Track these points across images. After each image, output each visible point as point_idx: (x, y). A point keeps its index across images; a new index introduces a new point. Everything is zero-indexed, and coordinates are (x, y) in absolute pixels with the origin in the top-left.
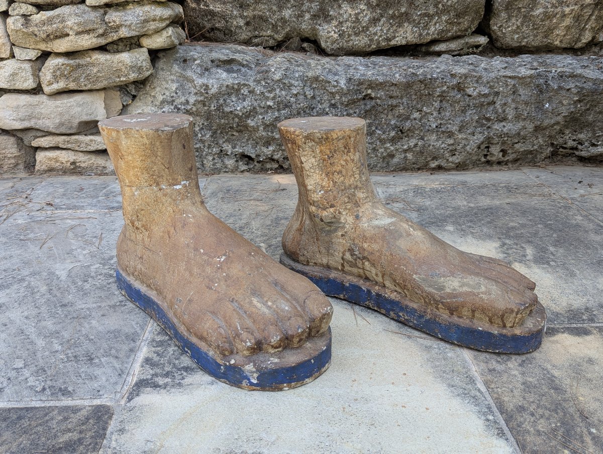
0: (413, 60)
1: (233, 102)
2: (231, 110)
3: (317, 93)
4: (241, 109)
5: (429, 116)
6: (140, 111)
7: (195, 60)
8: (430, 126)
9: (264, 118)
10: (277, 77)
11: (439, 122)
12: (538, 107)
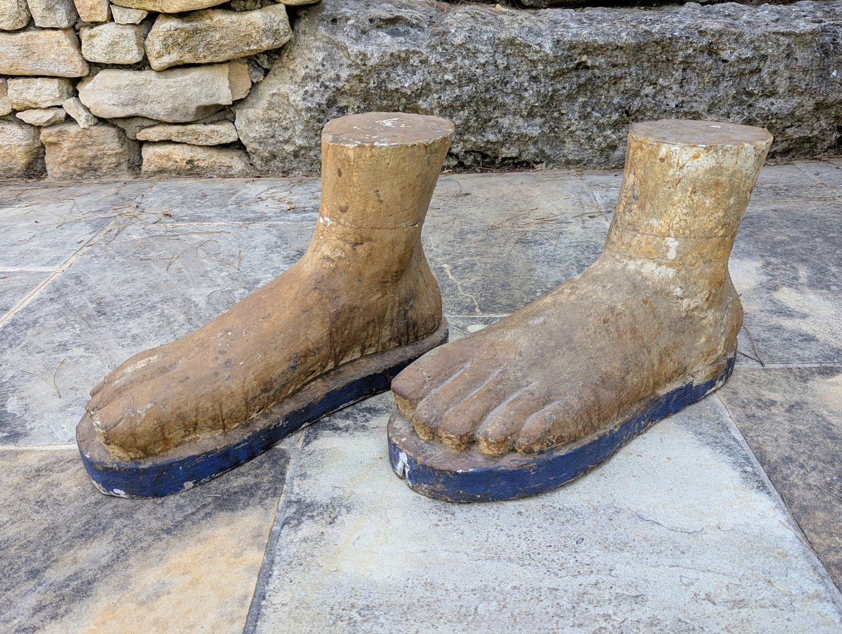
0: (644, 12)
1: (399, 76)
2: (397, 87)
3: (512, 61)
4: (410, 85)
5: (666, 90)
6: (275, 91)
7: (348, 19)
8: (668, 105)
9: (440, 98)
10: (458, 41)
11: (680, 99)
12: (821, 76)
